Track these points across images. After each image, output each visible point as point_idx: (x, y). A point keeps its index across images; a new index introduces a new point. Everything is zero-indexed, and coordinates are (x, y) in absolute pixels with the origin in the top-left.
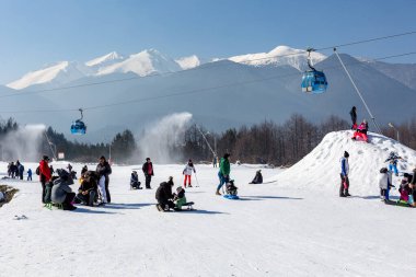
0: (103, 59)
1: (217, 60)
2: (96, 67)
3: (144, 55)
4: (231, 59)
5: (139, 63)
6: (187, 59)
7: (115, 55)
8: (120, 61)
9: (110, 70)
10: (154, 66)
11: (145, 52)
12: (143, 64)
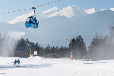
0: (50, 10)
1: (104, 10)
2: (48, 13)
3: (69, 8)
4: (111, 9)
5: (67, 11)
6: (89, 10)
7: (56, 8)
8: (58, 11)
9: (54, 15)
10: (74, 13)
11: (70, 6)
12: (69, 12)
